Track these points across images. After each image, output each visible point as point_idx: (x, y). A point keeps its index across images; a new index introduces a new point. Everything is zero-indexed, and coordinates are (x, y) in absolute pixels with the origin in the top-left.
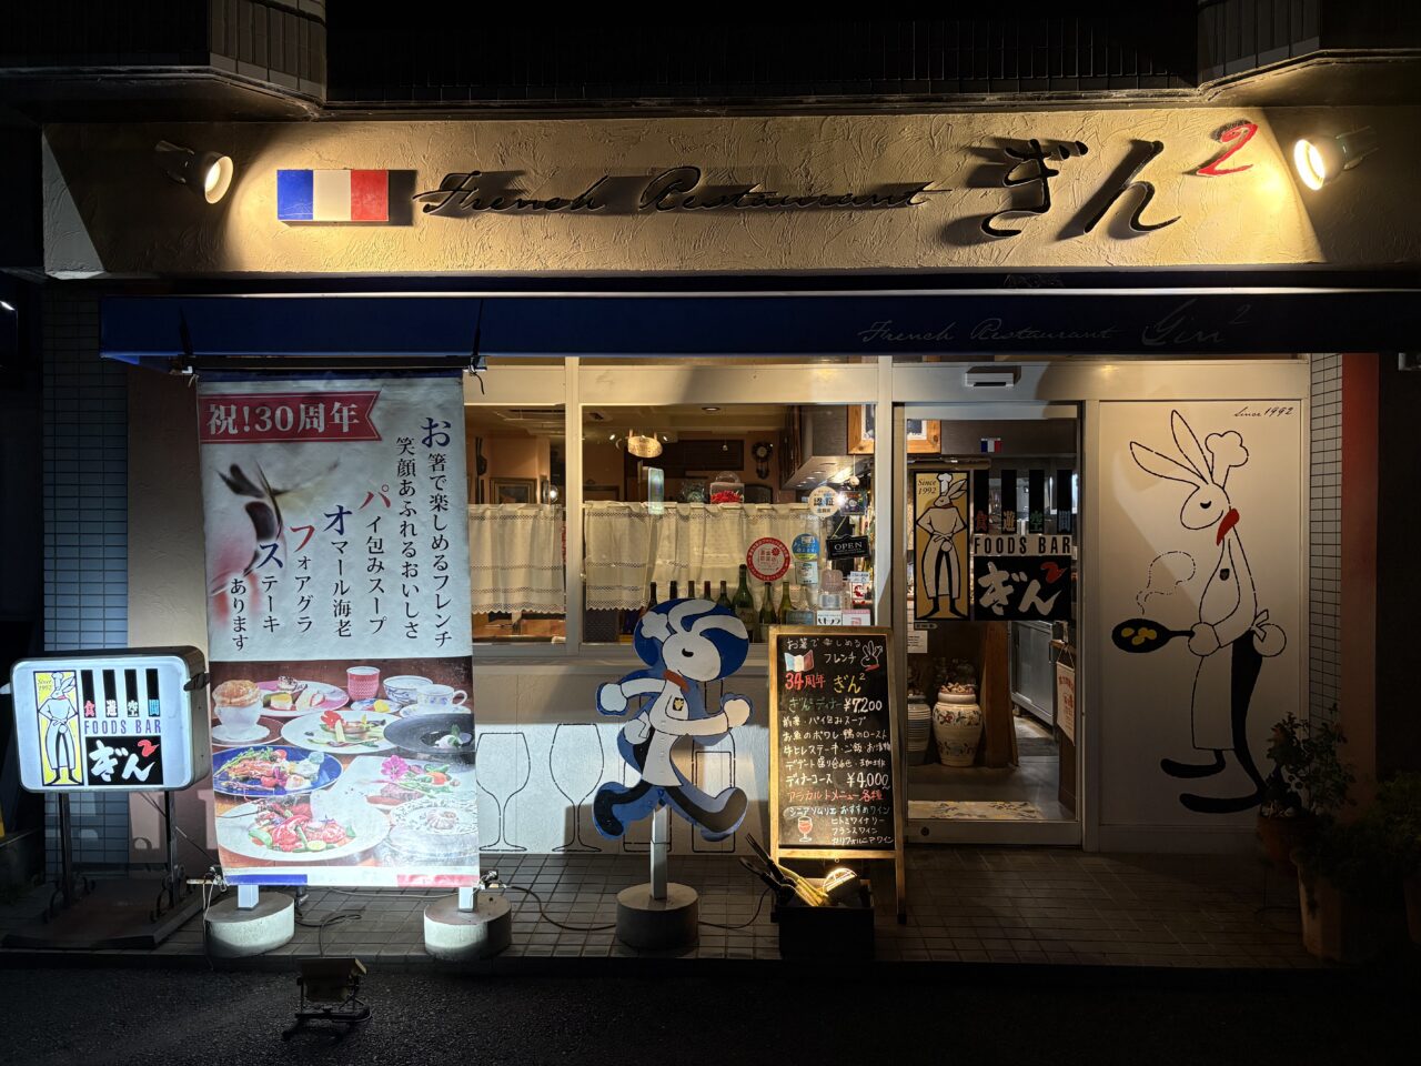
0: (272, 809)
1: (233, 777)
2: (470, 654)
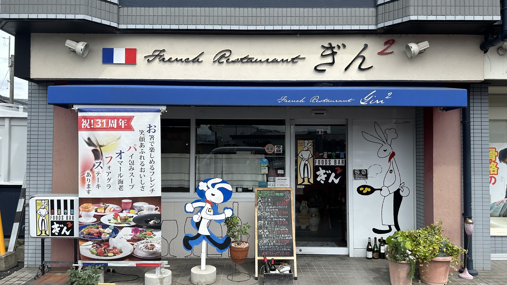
0: (97, 243)
1: (85, 234)
2: (161, 196)
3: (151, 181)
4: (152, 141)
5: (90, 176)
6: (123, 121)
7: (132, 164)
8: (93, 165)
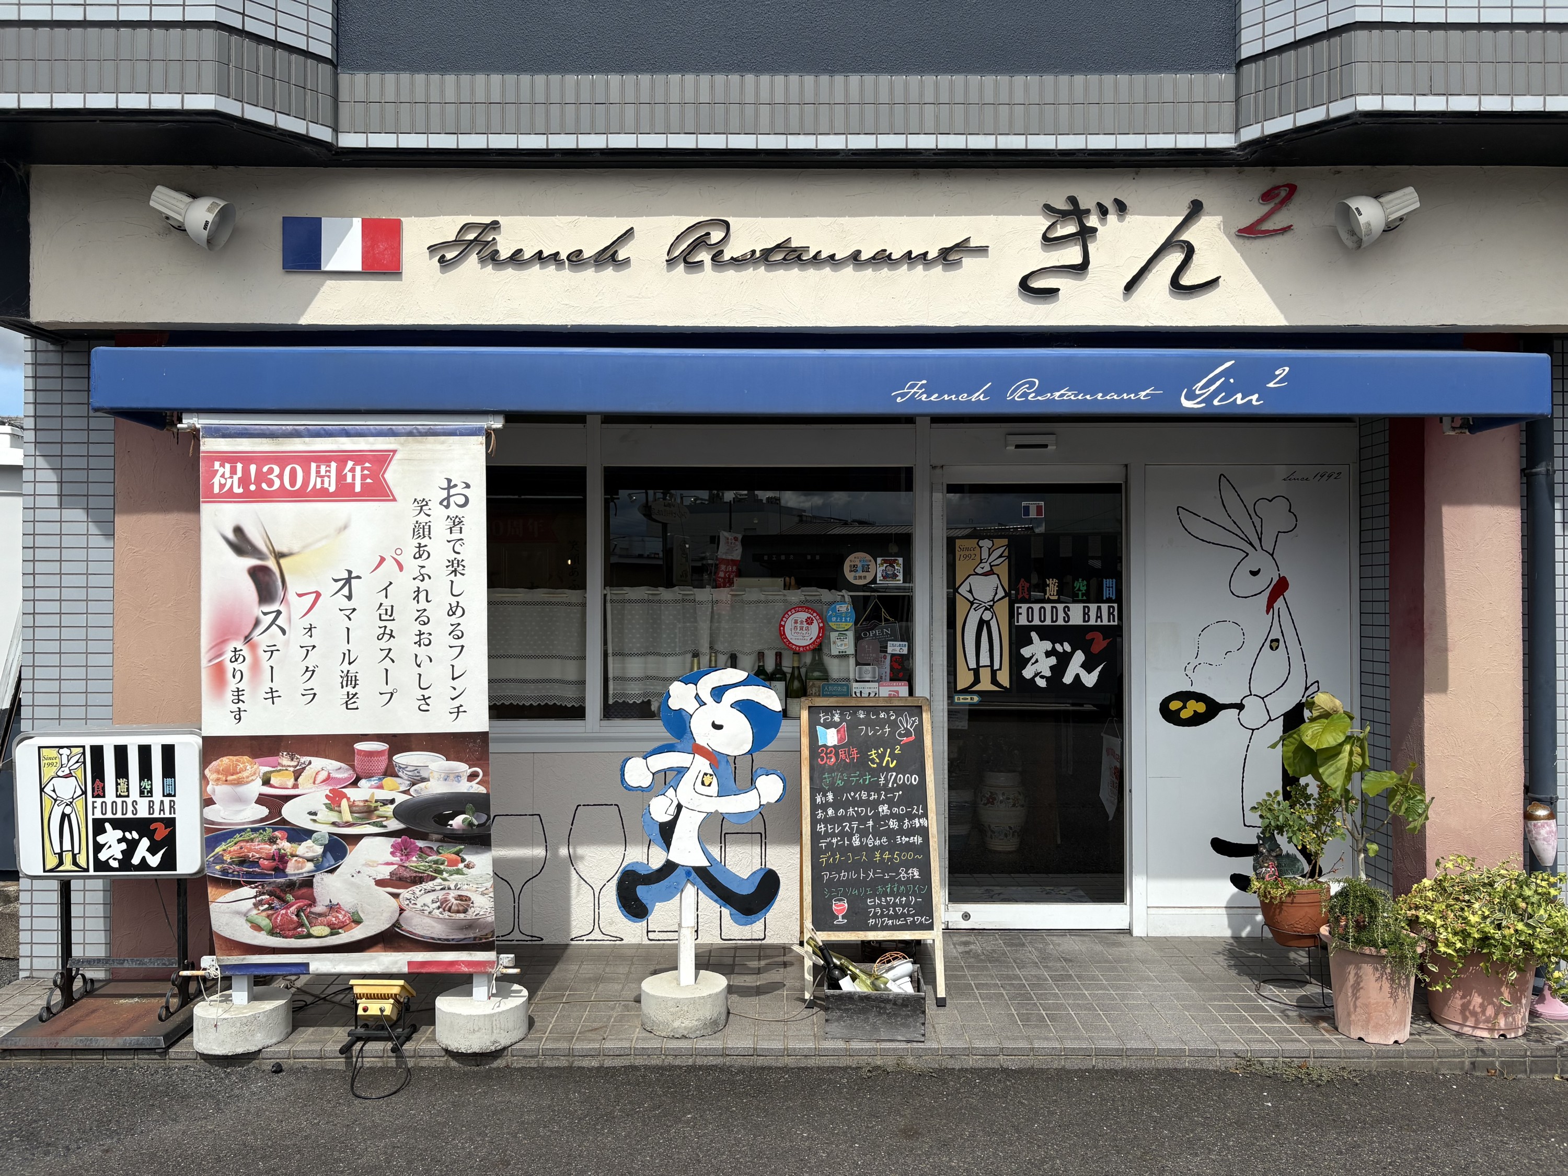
0: (270, 894)
1: (229, 860)
2: (487, 729)
3: (453, 679)
4: (456, 536)
5: (241, 659)
6: (358, 468)
7: (388, 617)
8: (253, 622)
